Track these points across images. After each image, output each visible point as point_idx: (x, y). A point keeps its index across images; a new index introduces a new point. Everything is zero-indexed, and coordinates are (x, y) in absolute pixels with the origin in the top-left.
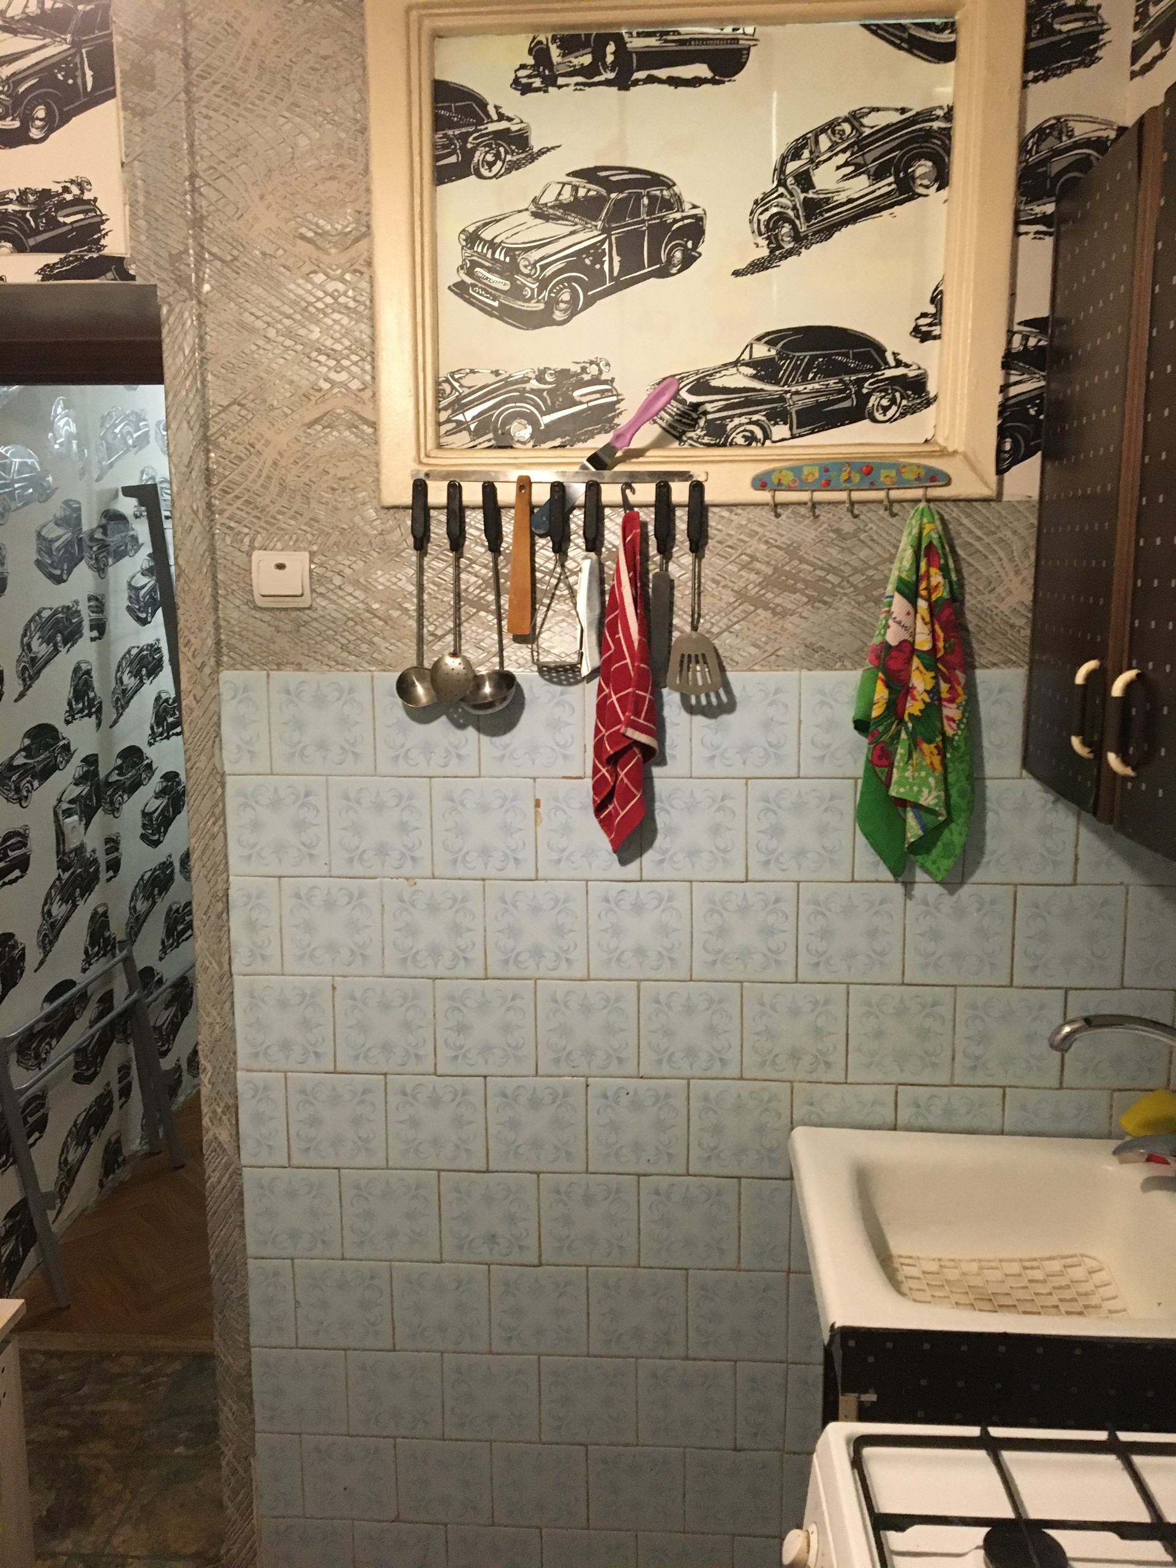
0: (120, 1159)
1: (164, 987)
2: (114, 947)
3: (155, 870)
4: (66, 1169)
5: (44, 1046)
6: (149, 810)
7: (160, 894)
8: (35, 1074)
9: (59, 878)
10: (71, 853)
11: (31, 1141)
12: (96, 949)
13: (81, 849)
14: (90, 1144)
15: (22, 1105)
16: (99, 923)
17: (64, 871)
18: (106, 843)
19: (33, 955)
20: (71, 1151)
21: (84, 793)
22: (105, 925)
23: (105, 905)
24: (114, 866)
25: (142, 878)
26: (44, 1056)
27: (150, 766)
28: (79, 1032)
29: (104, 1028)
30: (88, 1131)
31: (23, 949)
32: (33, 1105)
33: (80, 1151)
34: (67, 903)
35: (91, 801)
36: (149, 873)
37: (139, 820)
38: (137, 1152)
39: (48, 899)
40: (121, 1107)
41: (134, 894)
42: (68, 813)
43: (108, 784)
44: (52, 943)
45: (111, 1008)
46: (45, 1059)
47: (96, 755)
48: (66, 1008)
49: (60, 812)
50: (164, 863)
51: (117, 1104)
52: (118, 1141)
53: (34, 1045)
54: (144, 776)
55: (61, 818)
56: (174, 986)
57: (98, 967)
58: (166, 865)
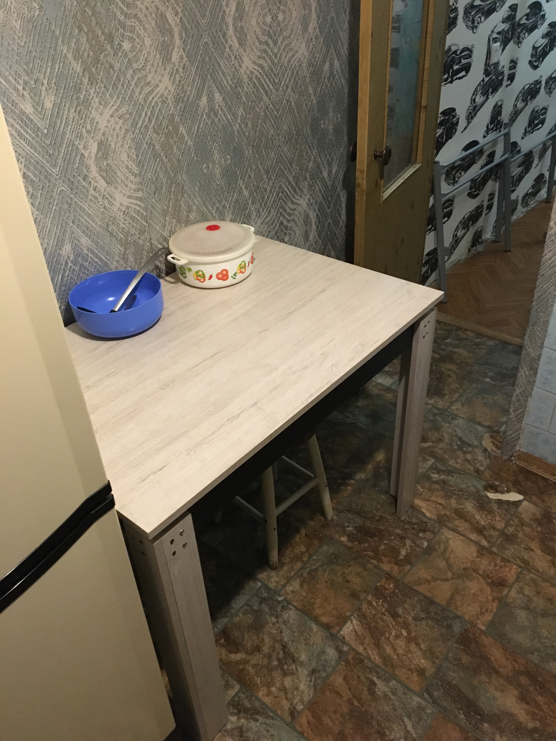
0: (480, 240)
1: (519, 155)
2: (501, 127)
3: (532, 84)
4: (456, 239)
5: (458, 174)
6: (537, 45)
7: (531, 99)
8: (452, 188)
9: (483, 80)
10: (492, 65)
11: (444, 221)
12: (493, 126)
13: (497, 63)
14: (468, 229)
15: (443, 202)
16: (497, 110)
17: (486, 76)
18: (511, 63)
19: (462, 123)
20: (460, 231)
21: (505, 29)
22: (499, 113)
23: (502, 100)
24: (512, 78)
25: (524, 88)
26: (457, 179)
27: (544, 16)
28: (475, 171)
29: (487, 171)
30: (469, 223)
31: (458, 119)
32: (447, 204)
33: (464, 231)
34: (484, 95)
35: (508, 35)
36: (528, 86)
37: (530, 51)
38: (488, 239)
39: (475, 93)
40: (486, 215)
41: (518, 97)
42: (495, 40)
43: (519, 25)
44: (472, 118)
45: (492, 161)
46: (457, 181)
47: (517, 5)
48: (471, 156)
49: (491, 39)
50: (537, 81)
51: (484, 213)
52: (481, 231)
53: (453, 173)
54: (539, 22)
55: (491, 43)
56: (526, 155)
57: (492, 136)
58: (538, 82)
